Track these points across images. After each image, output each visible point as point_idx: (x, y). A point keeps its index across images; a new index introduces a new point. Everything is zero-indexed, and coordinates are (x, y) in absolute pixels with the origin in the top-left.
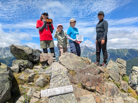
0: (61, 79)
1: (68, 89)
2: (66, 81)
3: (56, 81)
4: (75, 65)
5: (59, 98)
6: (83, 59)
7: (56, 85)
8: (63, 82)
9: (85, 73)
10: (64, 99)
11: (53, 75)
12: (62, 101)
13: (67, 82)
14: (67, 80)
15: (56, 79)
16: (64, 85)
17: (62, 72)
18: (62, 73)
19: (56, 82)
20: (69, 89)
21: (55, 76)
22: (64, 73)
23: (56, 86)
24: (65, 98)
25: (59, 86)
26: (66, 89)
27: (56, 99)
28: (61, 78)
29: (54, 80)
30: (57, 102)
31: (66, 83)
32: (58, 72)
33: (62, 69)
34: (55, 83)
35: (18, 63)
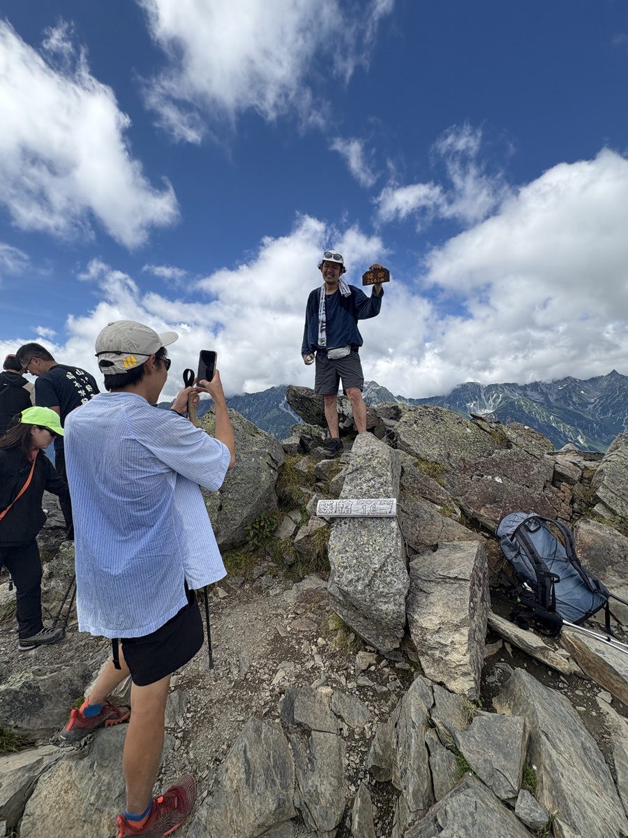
0: (372, 479)
1: (382, 506)
2: (382, 484)
3: (359, 482)
4: (444, 445)
5: (357, 525)
6: (482, 429)
7: (355, 491)
8: (374, 486)
9: (482, 476)
10: (369, 531)
11: (353, 465)
12: (363, 533)
13: (385, 488)
14: (385, 482)
15: (359, 476)
16: (377, 497)
17: (376, 461)
18: (374, 463)
19: (357, 486)
20: (385, 506)
21: (357, 470)
22: (380, 463)
23: (355, 495)
24: (371, 527)
25: (364, 495)
26: (377, 506)
27: (349, 526)
28: (371, 476)
29: (352, 480)
30: (350, 532)
31: (381, 490)
32: (365, 459)
33: (375, 451)
34: (355, 488)
35: (301, 431)
